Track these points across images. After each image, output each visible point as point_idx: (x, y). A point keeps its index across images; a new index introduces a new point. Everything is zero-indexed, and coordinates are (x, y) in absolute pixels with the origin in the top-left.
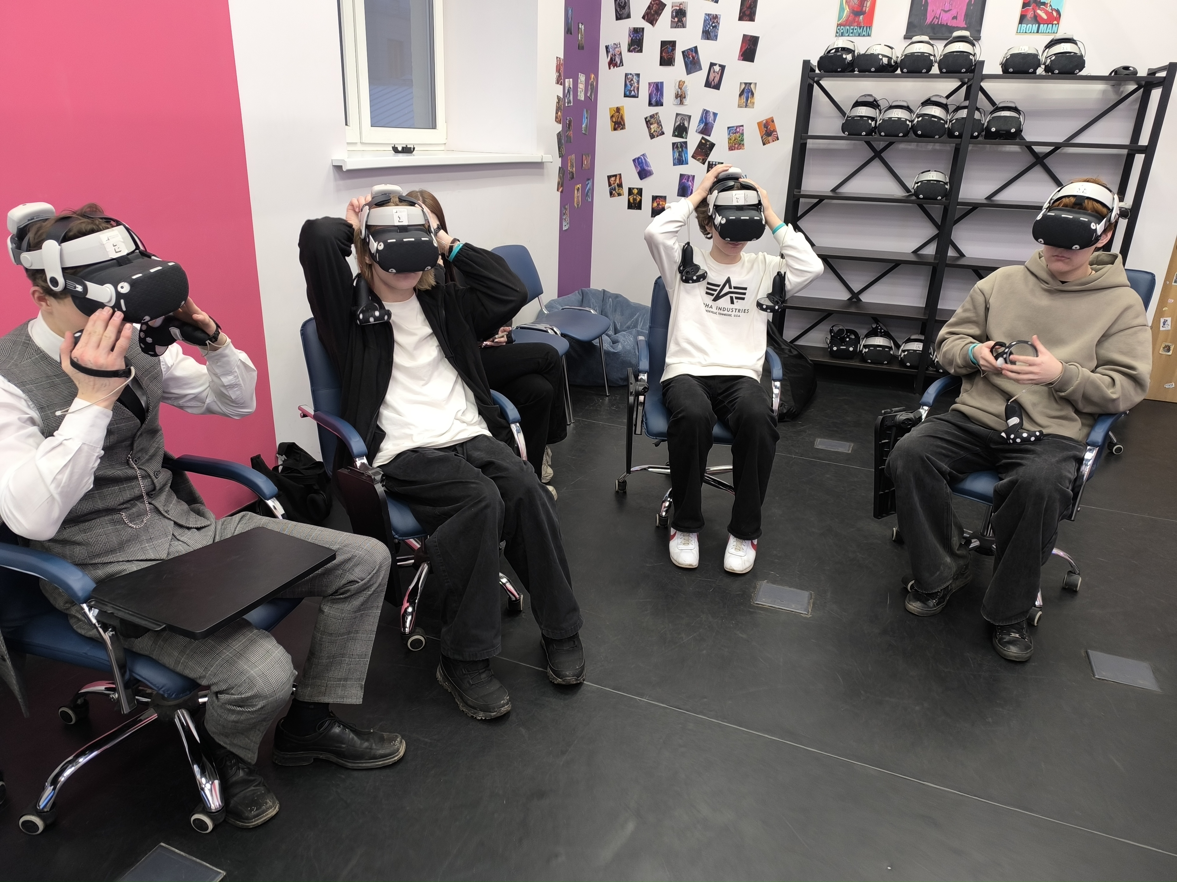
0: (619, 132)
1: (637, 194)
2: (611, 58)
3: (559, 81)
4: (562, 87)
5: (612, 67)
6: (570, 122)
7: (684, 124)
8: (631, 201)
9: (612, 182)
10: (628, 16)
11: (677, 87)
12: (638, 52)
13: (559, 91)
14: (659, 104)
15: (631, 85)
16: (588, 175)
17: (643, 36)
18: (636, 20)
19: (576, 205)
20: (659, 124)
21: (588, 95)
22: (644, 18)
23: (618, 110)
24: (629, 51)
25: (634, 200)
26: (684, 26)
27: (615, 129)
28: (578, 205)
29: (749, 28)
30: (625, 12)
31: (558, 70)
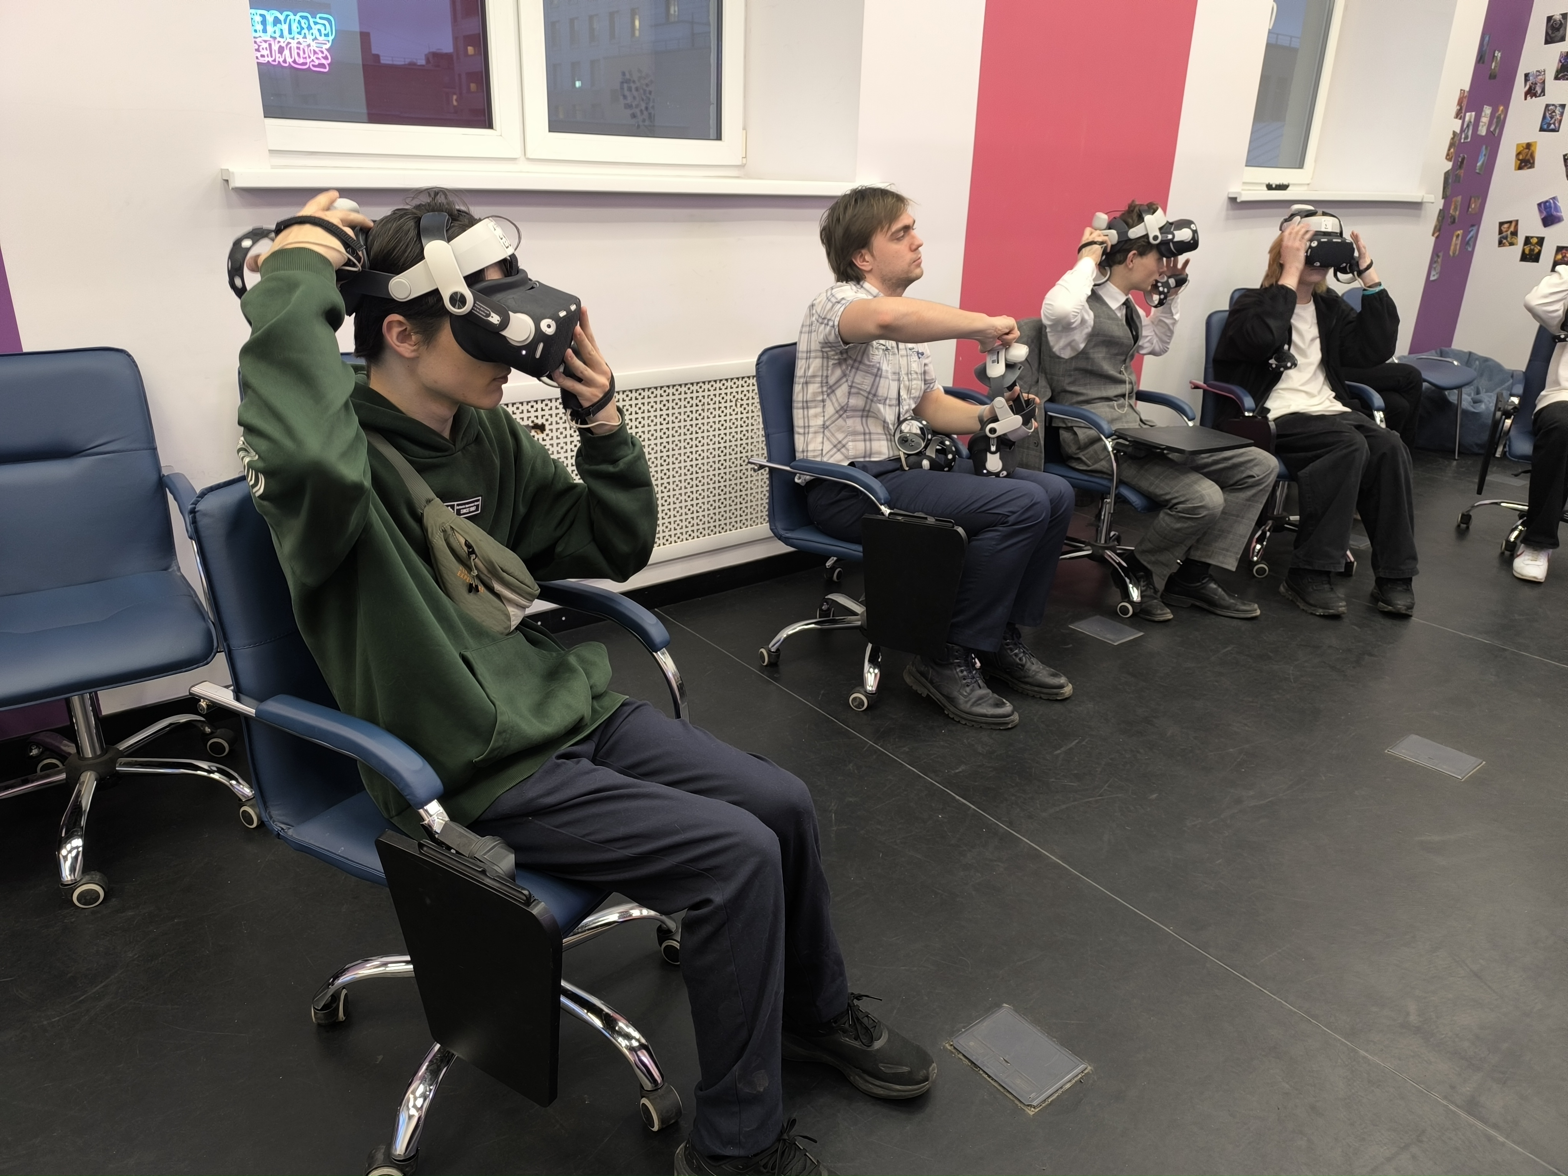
0: (1526, 172)
1: (1537, 243)
2: (1530, 88)
3: (1459, 115)
4: (1460, 121)
6: (1463, 159)
8: (1527, 252)
9: (1504, 230)
10: (1562, 39)
13: (1457, 125)
15: (1552, 118)
16: (1473, 221)
19: (1451, 253)
21: (1492, 129)
24: (1557, 78)
25: (1531, 250)
27: (1520, 168)
28: (1454, 254)
30: (1559, 34)
31: (1460, 103)
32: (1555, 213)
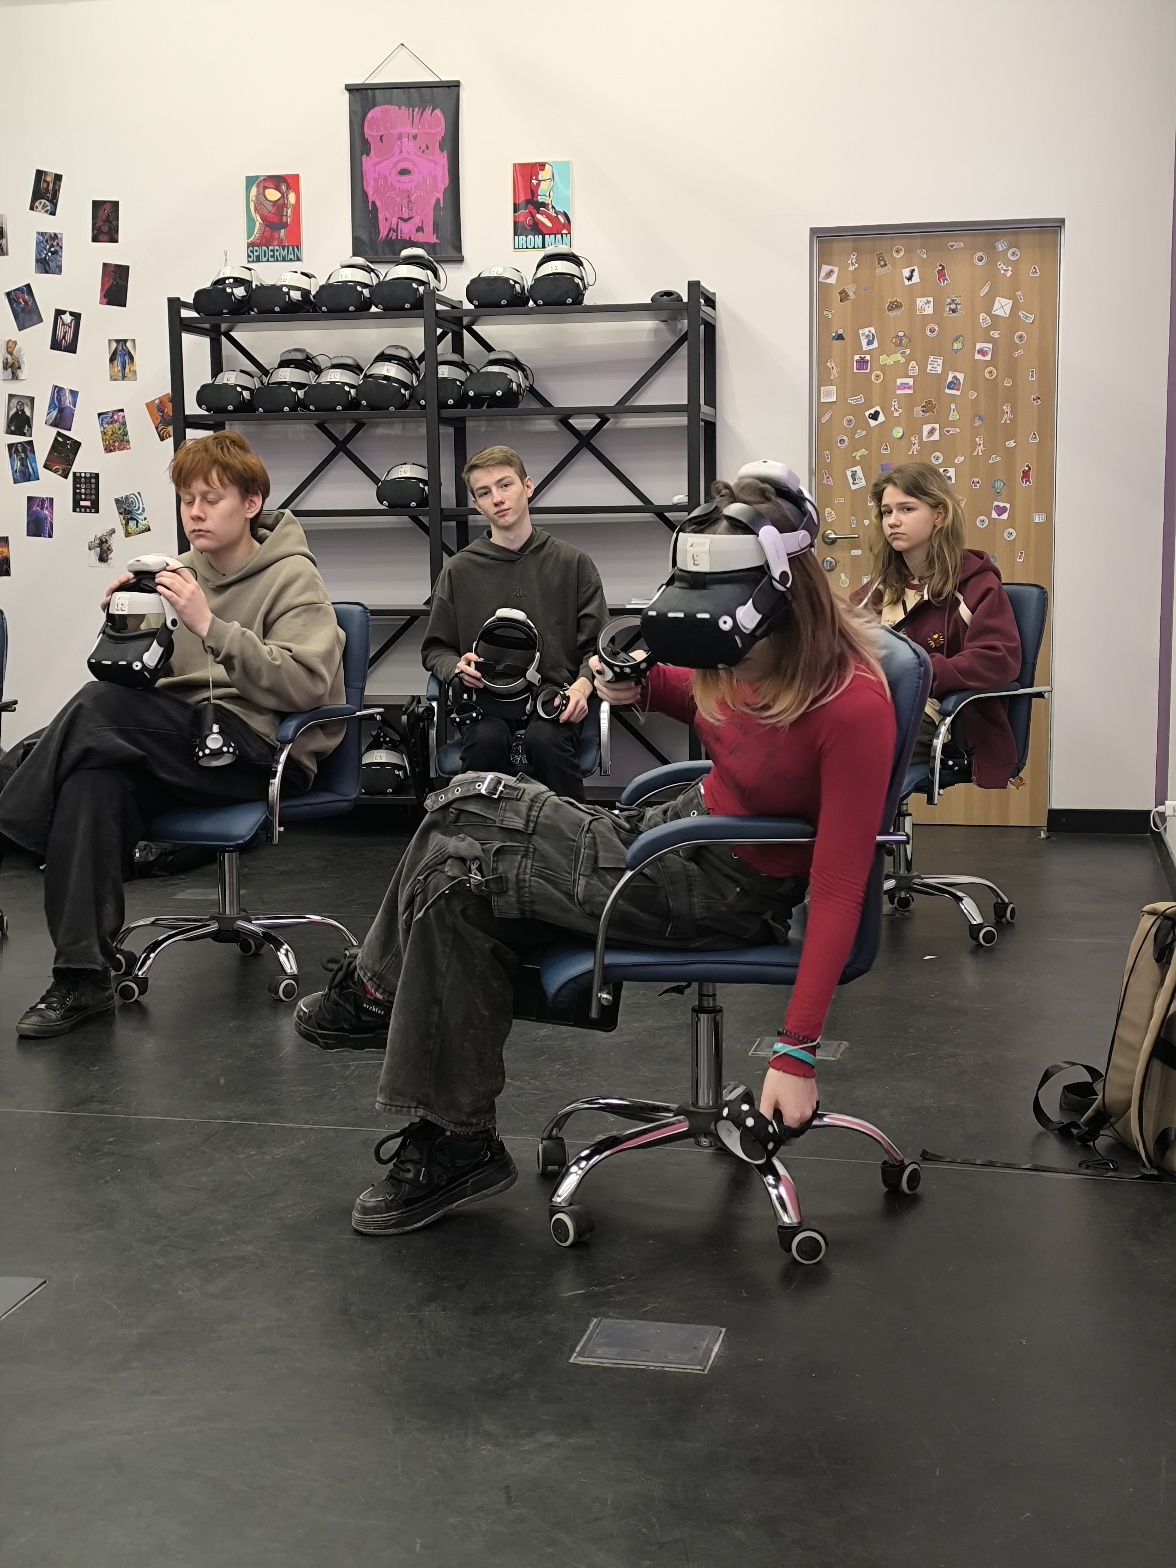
11: (5, 352)
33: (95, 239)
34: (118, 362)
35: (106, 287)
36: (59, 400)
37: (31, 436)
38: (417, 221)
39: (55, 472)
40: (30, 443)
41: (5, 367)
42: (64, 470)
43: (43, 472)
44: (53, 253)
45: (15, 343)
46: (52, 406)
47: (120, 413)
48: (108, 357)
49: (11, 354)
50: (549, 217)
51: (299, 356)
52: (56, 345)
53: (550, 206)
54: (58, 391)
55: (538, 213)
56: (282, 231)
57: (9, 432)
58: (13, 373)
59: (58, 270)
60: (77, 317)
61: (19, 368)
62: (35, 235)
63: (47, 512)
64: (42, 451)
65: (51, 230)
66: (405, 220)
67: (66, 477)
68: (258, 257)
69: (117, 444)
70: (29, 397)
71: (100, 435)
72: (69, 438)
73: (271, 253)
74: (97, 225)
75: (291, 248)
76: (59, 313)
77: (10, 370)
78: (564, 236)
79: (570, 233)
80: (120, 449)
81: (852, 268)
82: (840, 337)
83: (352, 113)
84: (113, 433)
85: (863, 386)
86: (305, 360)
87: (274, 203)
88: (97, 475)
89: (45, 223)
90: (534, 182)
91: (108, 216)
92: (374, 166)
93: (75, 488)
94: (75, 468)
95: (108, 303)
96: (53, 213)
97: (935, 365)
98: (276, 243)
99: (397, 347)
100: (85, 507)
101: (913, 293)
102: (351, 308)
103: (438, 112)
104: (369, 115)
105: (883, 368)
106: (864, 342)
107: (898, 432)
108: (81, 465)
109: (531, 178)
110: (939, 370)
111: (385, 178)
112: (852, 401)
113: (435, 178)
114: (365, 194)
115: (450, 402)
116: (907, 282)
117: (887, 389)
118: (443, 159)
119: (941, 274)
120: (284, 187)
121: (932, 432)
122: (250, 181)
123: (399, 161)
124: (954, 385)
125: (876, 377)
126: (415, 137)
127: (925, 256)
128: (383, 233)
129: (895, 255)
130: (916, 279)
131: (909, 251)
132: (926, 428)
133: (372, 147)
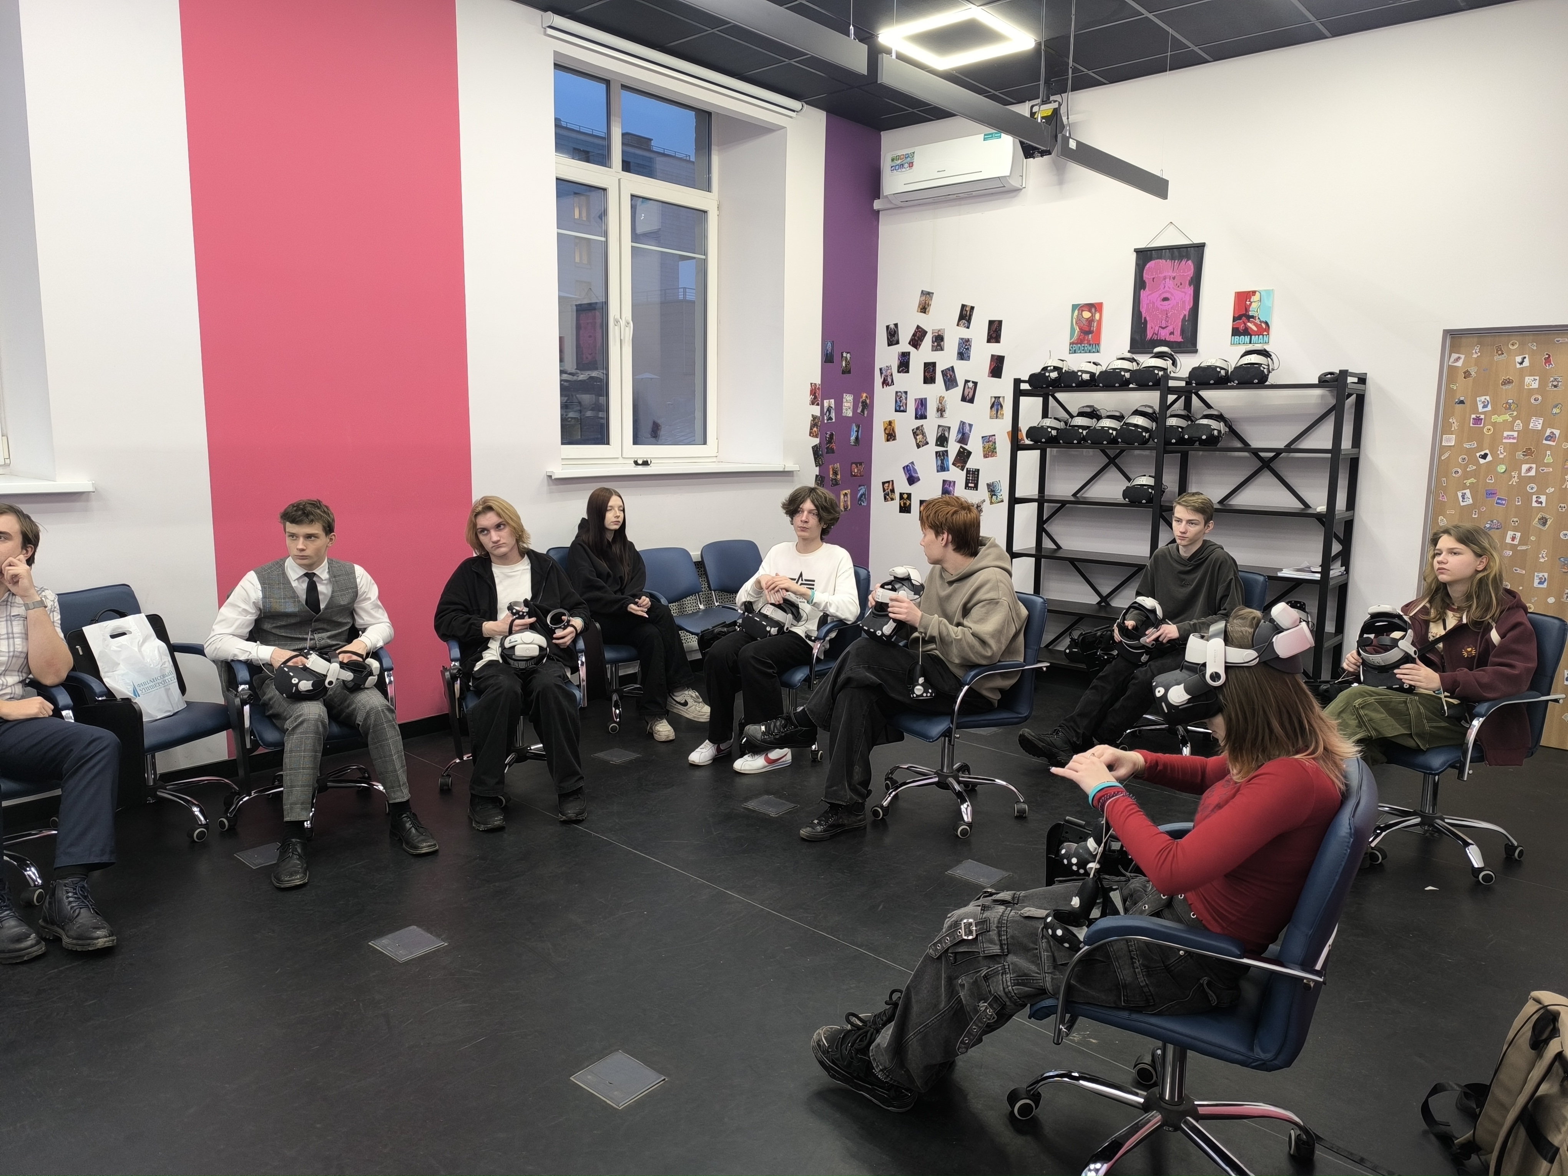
0: (891, 443)
1: (907, 498)
2: (884, 378)
3: (815, 402)
4: (819, 408)
5: (885, 386)
6: (832, 435)
7: (944, 434)
8: (902, 505)
9: (886, 488)
10: (897, 343)
11: (938, 402)
12: (906, 372)
13: (816, 410)
14: (923, 417)
15: (901, 402)
16: (861, 481)
17: (909, 359)
18: (904, 345)
19: (842, 509)
20: (923, 434)
22: (909, 343)
23: (890, 423)
24: (899, 372)
25: (905, 504)
26: (942, 349)
27: (888, 440)
28: (846, 509)
29: (996, 349)
30: (895, 339)
31: (813, 393)
32: (914, 475)
33: (989, 341)
34: (995, 409)
35: (992, 368)
36: (963, 429)
37: (947, 447)
38: (1170, 329)
39: (958, 467)
40: (947, 451)
41: (938, 411)
42: (962, 466)
43: (951, 467)
44: (966, 349)
45: (944, 397)
46: (959, 431)
47: (993, 437)
48: (990, 406)
49: (941, 404)
50: (1256, 324)
51: (1088, 410)
52: (964, 399)
53: (1257, 318)
54: (963, 424)
55: (1249, 322)
56: (1090, 335)
57: (937, 445)
58: (941, 414)
59: (968, 358)
60: (975, 384)
61: (944, 411)
62: (958, 339)
63: (951, 488)
64: (952, 456)
65: (966, 337)
66: (1163, 328)
67: (963, 470)
68: (1075, 350)
69: (990, 454)
70: (948, 427)
71: (982, 448)
72: (966, 450)
73: (1083, 348)
74: (991, 334)
75: (1094, 345)
76: (967, 382)
77: (940, 412)
78: (1265, 336)
79: (1268, 334)
80: (991, 457)
81: (1475, 356)
82: (1462, 402)
83: (1137, 264)
84: (989, 448)
85: (1477, 436)
86: (1092, 412)
87: (1087, 319)
88: (978, 470)
89: (964, 333)
90: (1248, 303)
91: (996, 329)
92: (1148, 296)
93: (967, 476)
94: (967, 466)
95: (992, 377)
96: (968, 327)
97: (1536, 424)
98: (1086, 342)
99: (1146, 406)
100: (971, 487)
101: (1522, 373)
102: (1117, 385)
103: (1190, 262)
104: (1147, 266)
105: (1494, 424)
106: (1480, 406)
107: (1502, 468)
108: (971, 464)
109: (1246, 301)
110: (1539, 427)
111: (1154, 303)
112: (1467, 446)
113: (1184, 302)
114: (1140, 313)
115: (1173, 441)
116: (1518, 366)
117: (1495, 441)
118: (1190, 290)
119: (1548, 360)
120: (1093, 310)
121: (1529, 469)
122: (1074, 307)
123: (1163, 293)
124: (1551, 437)
125: (1488, 431)
126: (1174, 278)
127: (1535, 348)
128: (1149, 336)
129: (1510, 347)
130: (1526, 363)
131: (1522, 344)
132: (1525, 467)
133: (1147, 285)
